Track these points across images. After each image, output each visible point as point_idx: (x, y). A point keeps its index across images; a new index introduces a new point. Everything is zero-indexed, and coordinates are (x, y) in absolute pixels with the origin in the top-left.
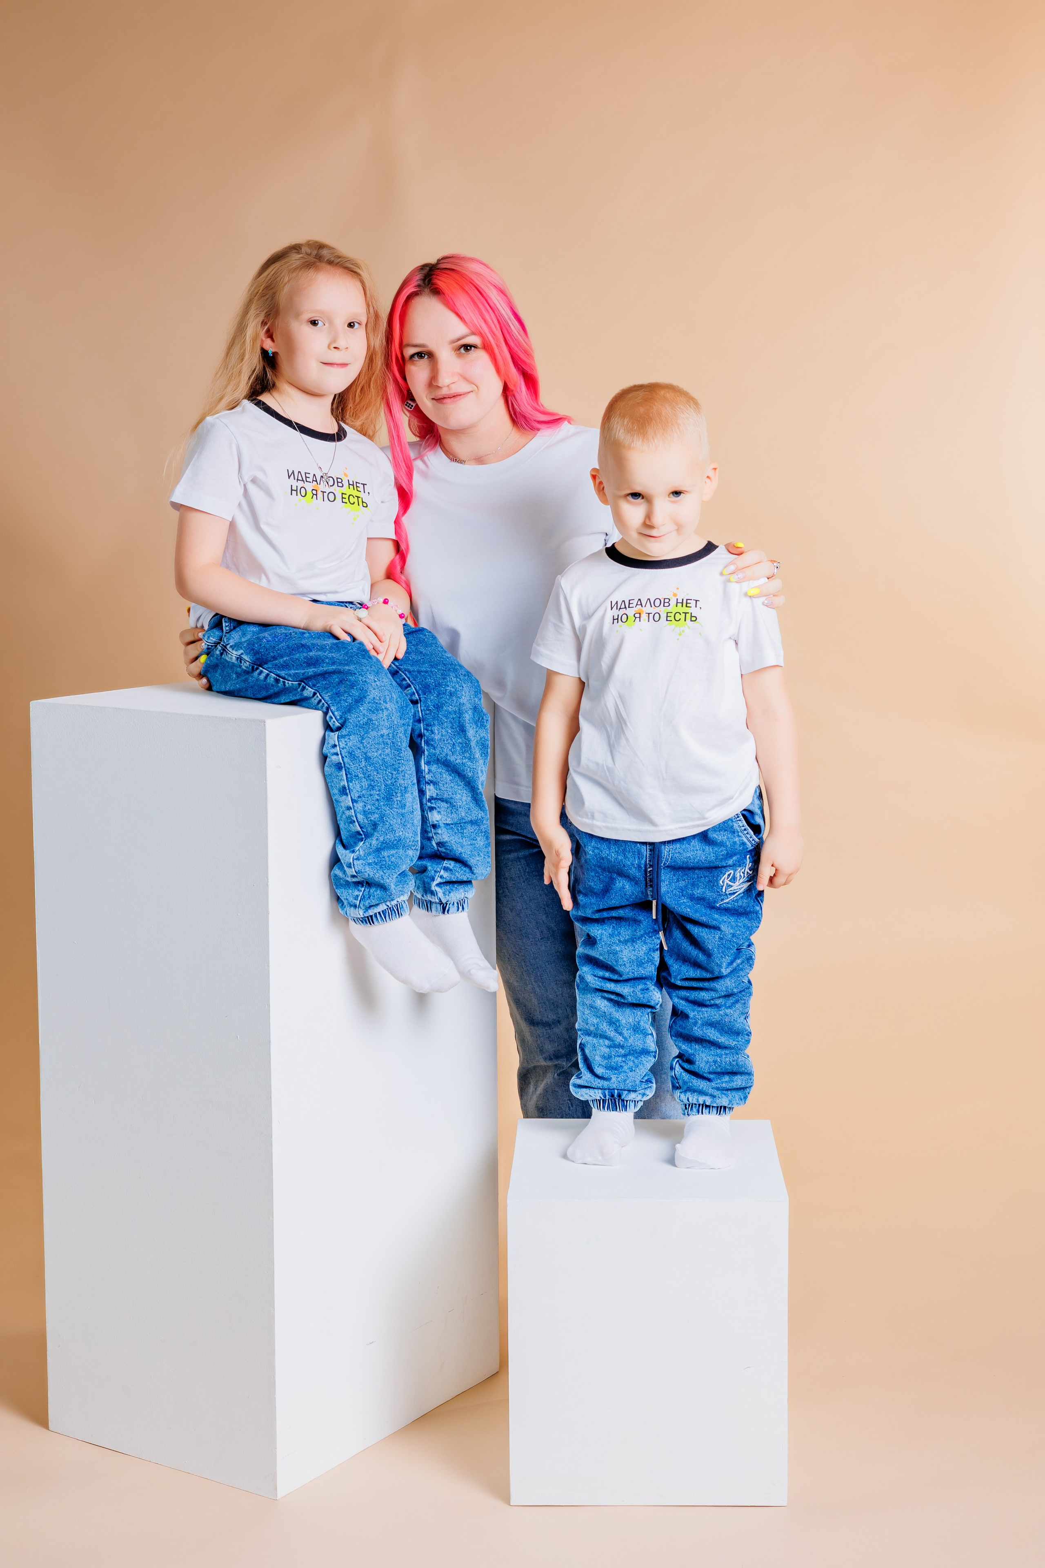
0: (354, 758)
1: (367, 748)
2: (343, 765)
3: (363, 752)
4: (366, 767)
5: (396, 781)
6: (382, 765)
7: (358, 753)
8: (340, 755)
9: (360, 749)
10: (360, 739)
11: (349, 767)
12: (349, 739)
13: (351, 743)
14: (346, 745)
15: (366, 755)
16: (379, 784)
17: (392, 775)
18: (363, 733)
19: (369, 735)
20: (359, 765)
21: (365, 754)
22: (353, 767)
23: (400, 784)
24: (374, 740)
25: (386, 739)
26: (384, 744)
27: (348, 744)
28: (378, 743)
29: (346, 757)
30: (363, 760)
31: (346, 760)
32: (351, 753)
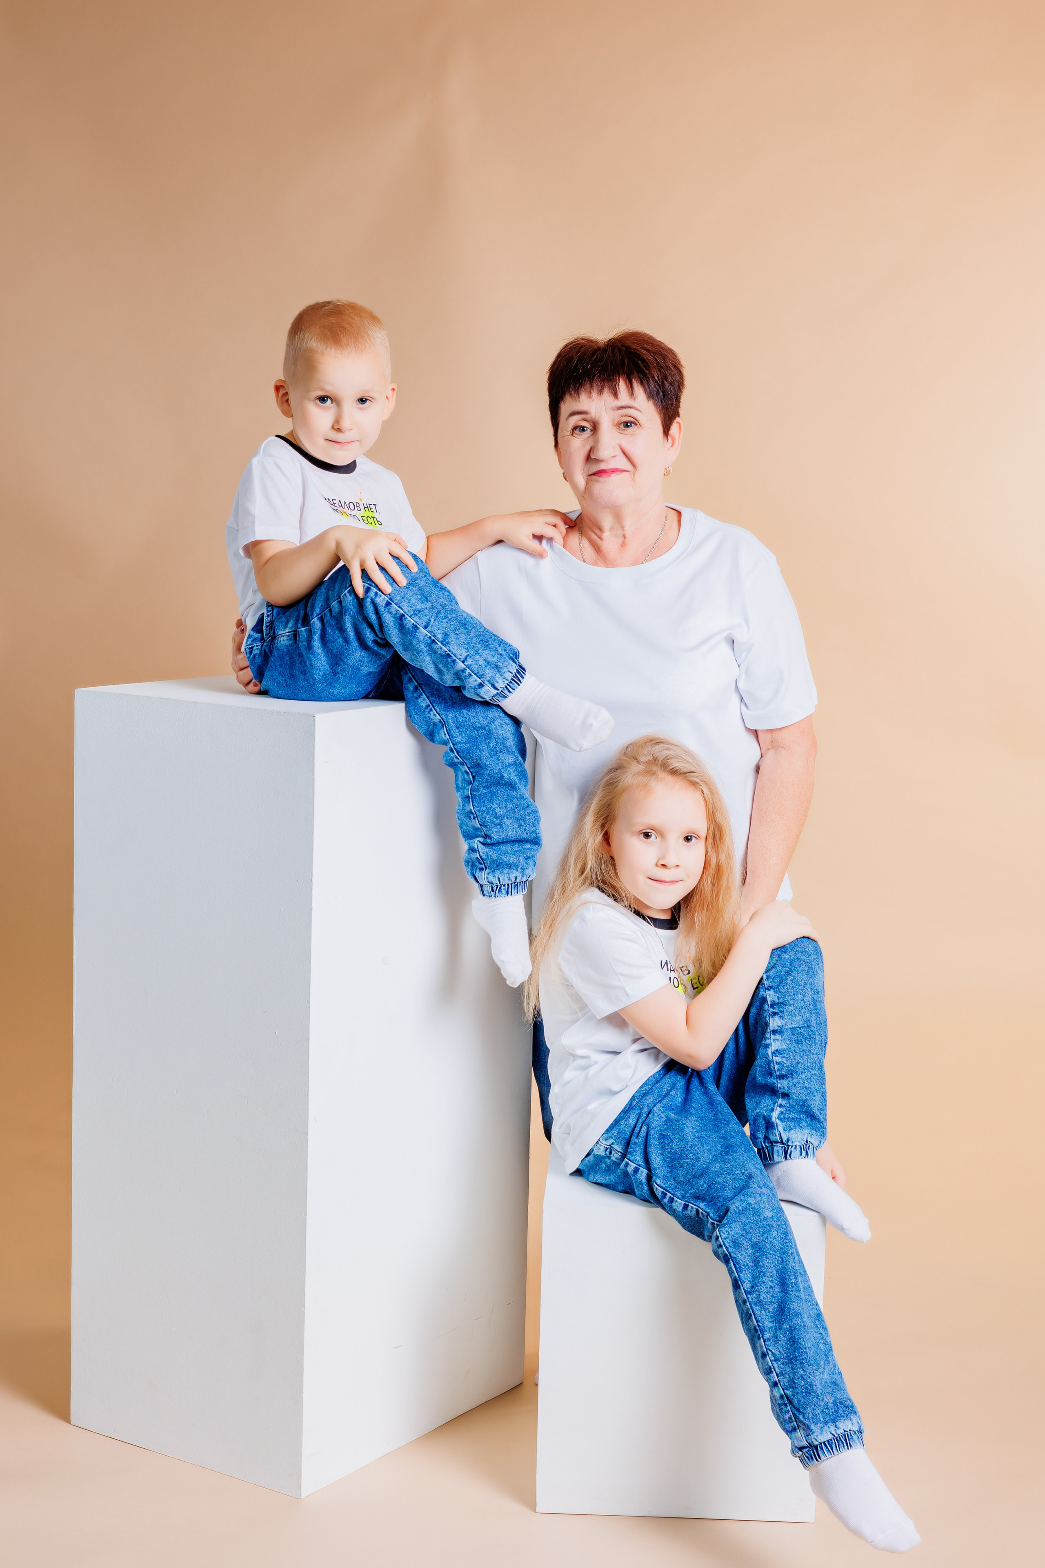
0: (739, 1246)
1: (751, 1233)
2: (729, 1256)
3: (747, 1238)
4: (754, 1254)
5: (787, 1264)
6: (771, 1249)
7: (741, 1240)
8: (724, 1246)
9: (743, 1236)
10: (742, 1226)
11: (735, 1256)
12: (730, 1227)
13: (733, 1232)
14: (729, 1234)
15: (751, 1242)
16: (770, 1270)
17: (782, 1259)
18: (744, 1220)
19: (750, 1221)
20: (746, 1253)
21: (750, 1239)
22: (739, 1255)
23: (791, 1267)
24: (756, 1224)
25: (771, 1222)
26: (769, 1227)
27: (731, 1234)
28: (762, 1227)
29: (731, 1247)
30: (749, 1247)
31: (730, 1250)
32: (735, 1242)
